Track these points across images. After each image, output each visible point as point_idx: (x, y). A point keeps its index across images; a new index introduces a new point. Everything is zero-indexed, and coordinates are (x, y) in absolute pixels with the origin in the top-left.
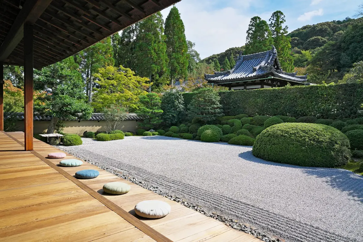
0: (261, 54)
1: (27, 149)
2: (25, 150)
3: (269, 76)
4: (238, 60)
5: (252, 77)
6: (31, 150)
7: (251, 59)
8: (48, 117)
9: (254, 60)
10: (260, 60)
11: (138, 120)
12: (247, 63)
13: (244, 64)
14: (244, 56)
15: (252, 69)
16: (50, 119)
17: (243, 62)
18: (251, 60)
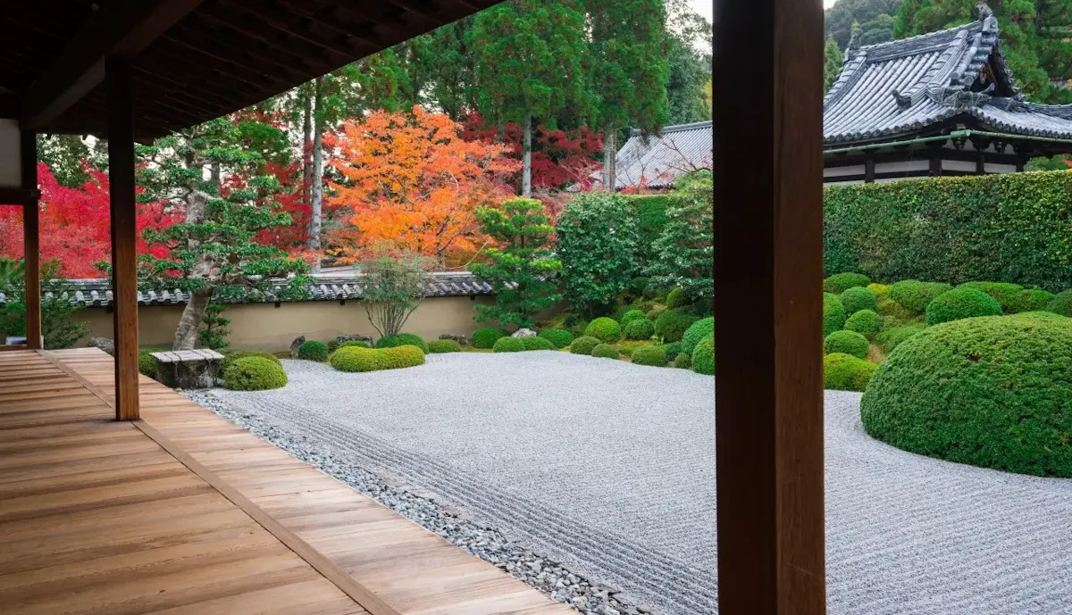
0: (935, 40)
1: (122, 416)
2: (117, 419)
3: (955, 129)
4: (846, 63)
5: (891, 134)
6: (134, 418)
7: (896, 59)
8: (177, 290)
9: (906, 61)
10: (930, 61)
11: (477, 295)
12: (880, 76)
13: (869, 80)
14: (870, 47)
15: (895, 101)
16: (181, 299)
17: (863, 71)
18: (897, 64)
